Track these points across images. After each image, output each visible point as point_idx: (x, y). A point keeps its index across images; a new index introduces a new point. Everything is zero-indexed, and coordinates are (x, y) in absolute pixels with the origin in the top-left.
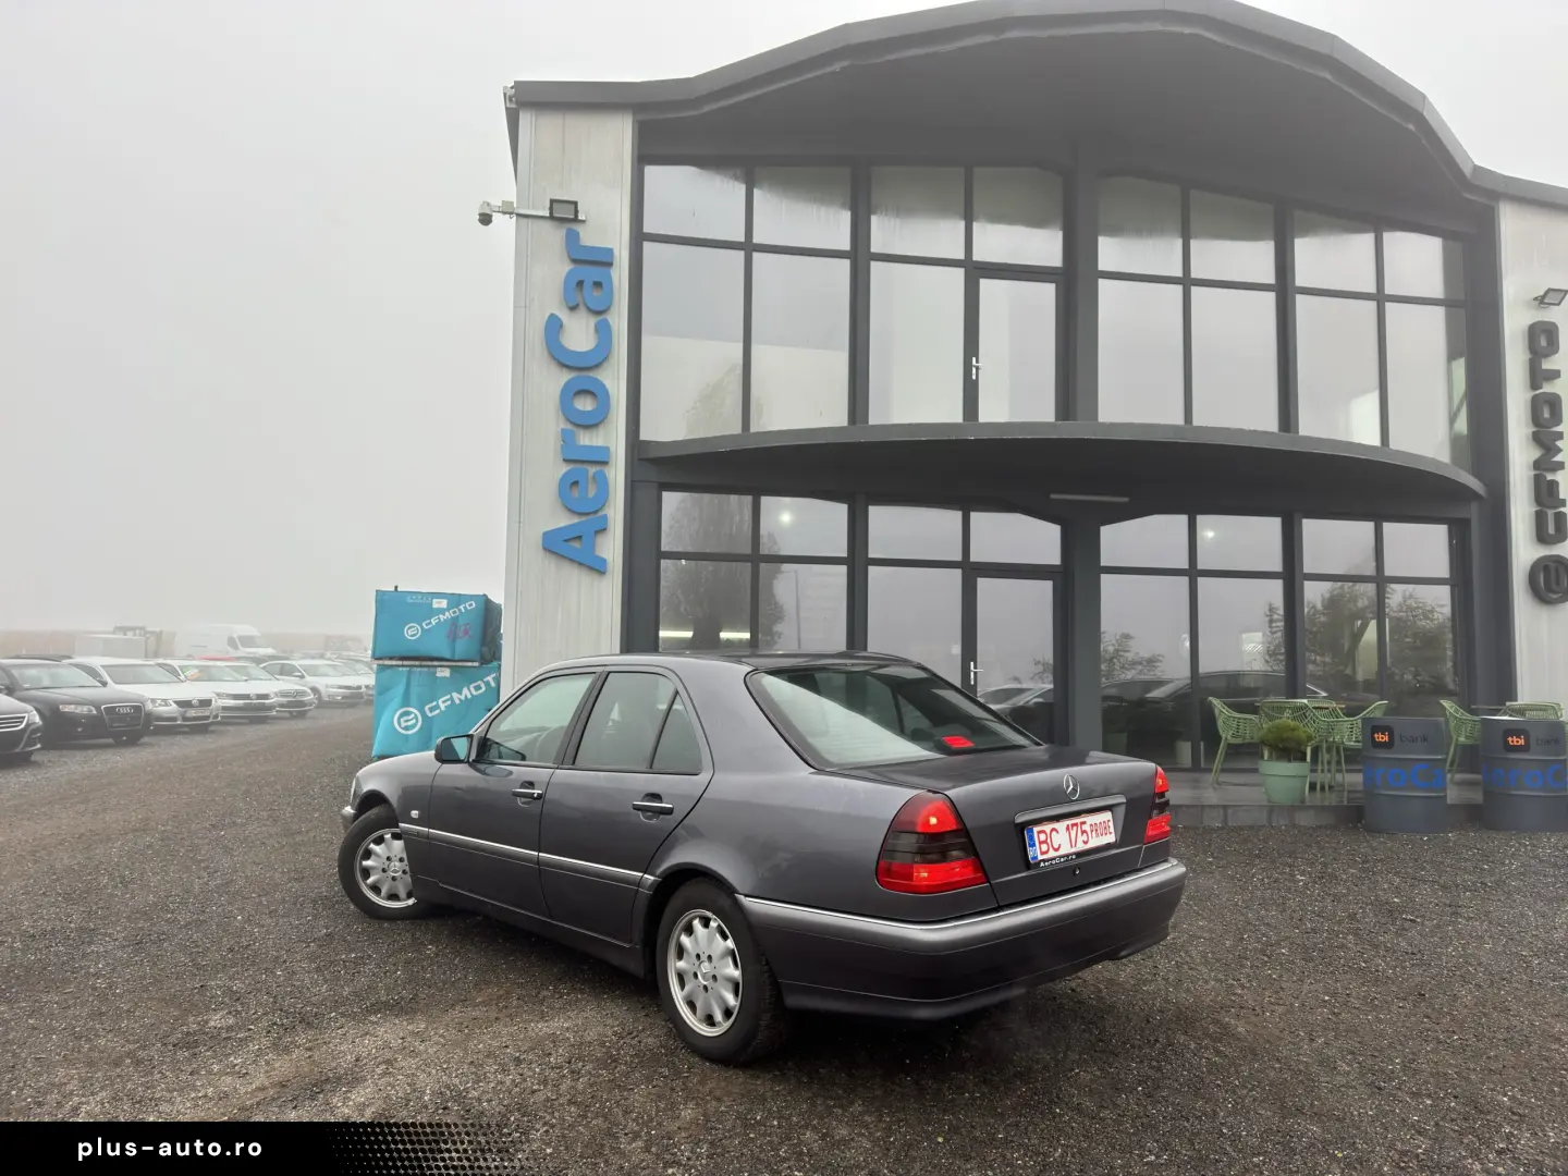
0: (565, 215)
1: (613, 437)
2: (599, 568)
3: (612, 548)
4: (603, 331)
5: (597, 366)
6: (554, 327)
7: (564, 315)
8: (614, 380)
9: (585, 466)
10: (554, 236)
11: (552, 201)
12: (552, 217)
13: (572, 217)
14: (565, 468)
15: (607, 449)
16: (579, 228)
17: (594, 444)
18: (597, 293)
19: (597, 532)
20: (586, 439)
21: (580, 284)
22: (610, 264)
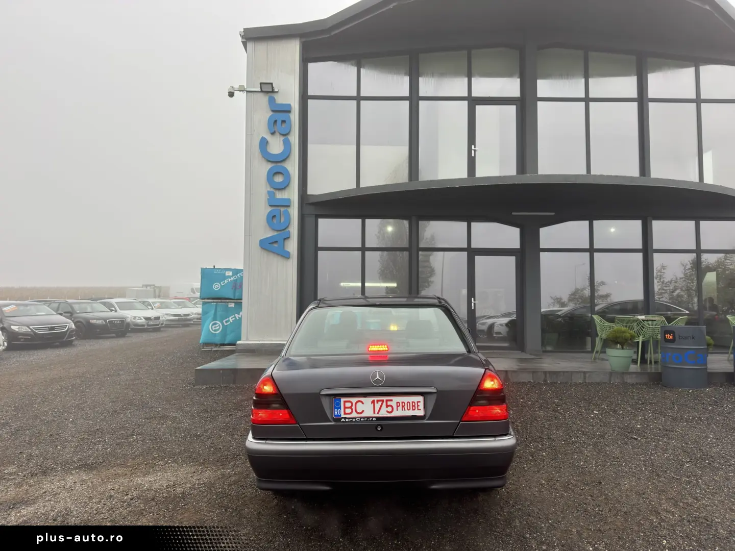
0: (268, 89)
1: (293, 194)
2: (287, 256)
3: (292, 246)
4: (287, 144)
5: (284, 160)
6: (264, 143)
7: (268, 137)
8: (293, 167)
9: (279, 208)
10: (263, 99)
11: (261, 84)
12: (262, 91)
13: (271, 90)
14: (270, 209)
15: (289, 200)
16: (275, 95)
17: (284, 198)
18: (284, 126)
19: (285, 239)
20: (279, 195)
21: (275, 122)
22: (289, 112)
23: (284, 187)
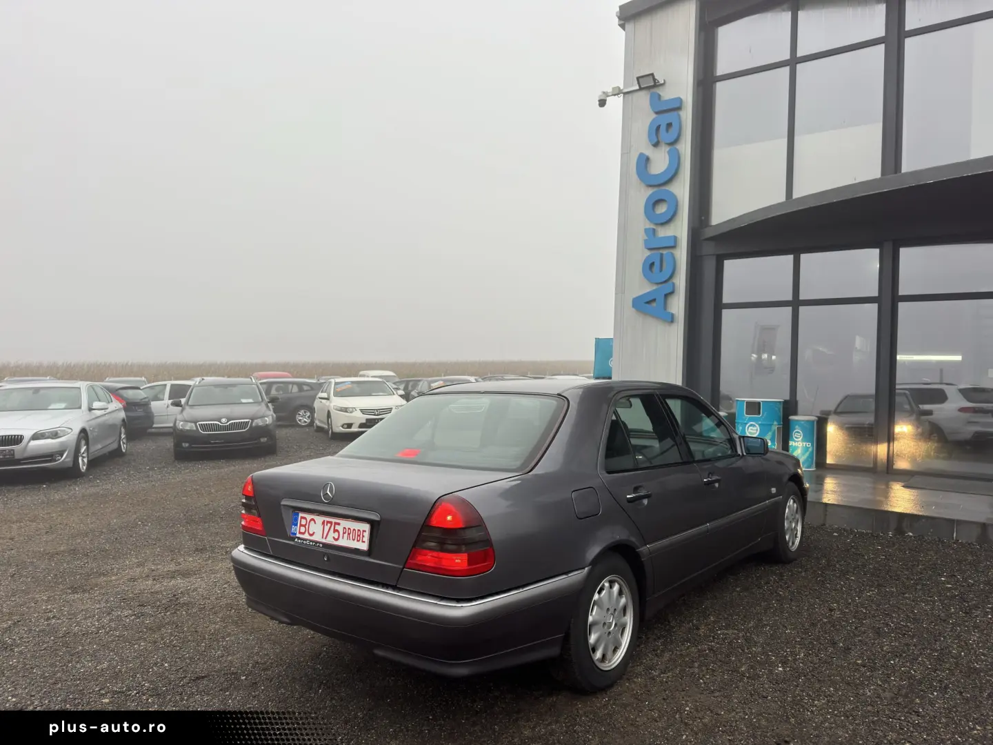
0: (649, 84)
1: (681, 230)
2: (671, 319)
3: (678, 306)
5: (669, 181)
6: (644, 161)
7: (649, 152)
8: (682, 190)
9: (661, 251)
10: (644, 99)
11: (638, 79)
12: (641, 89)
13: (653, 84)
14: (648, 253)
15: (675, 238)
16: (660, 91)
17: (667, 235)
19: (666, 295)
20: (663, 232)
21: (658, 128)
22: (679, 109)
23: (669, 220)
